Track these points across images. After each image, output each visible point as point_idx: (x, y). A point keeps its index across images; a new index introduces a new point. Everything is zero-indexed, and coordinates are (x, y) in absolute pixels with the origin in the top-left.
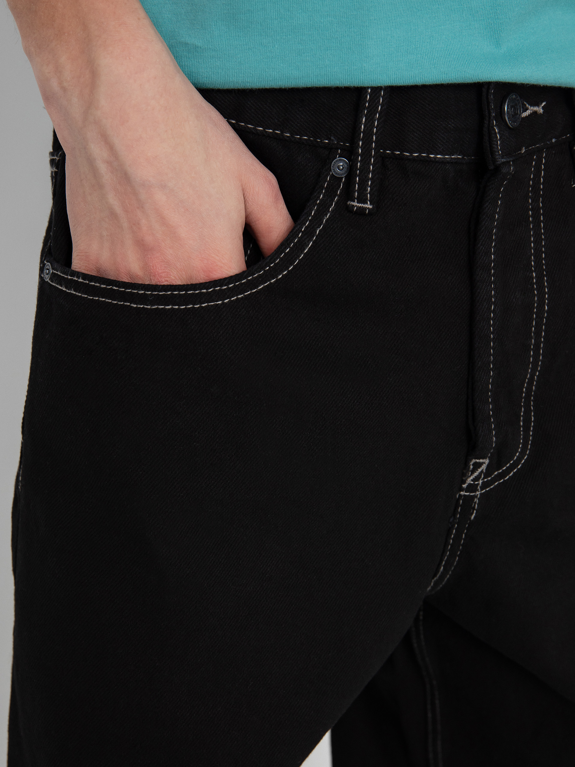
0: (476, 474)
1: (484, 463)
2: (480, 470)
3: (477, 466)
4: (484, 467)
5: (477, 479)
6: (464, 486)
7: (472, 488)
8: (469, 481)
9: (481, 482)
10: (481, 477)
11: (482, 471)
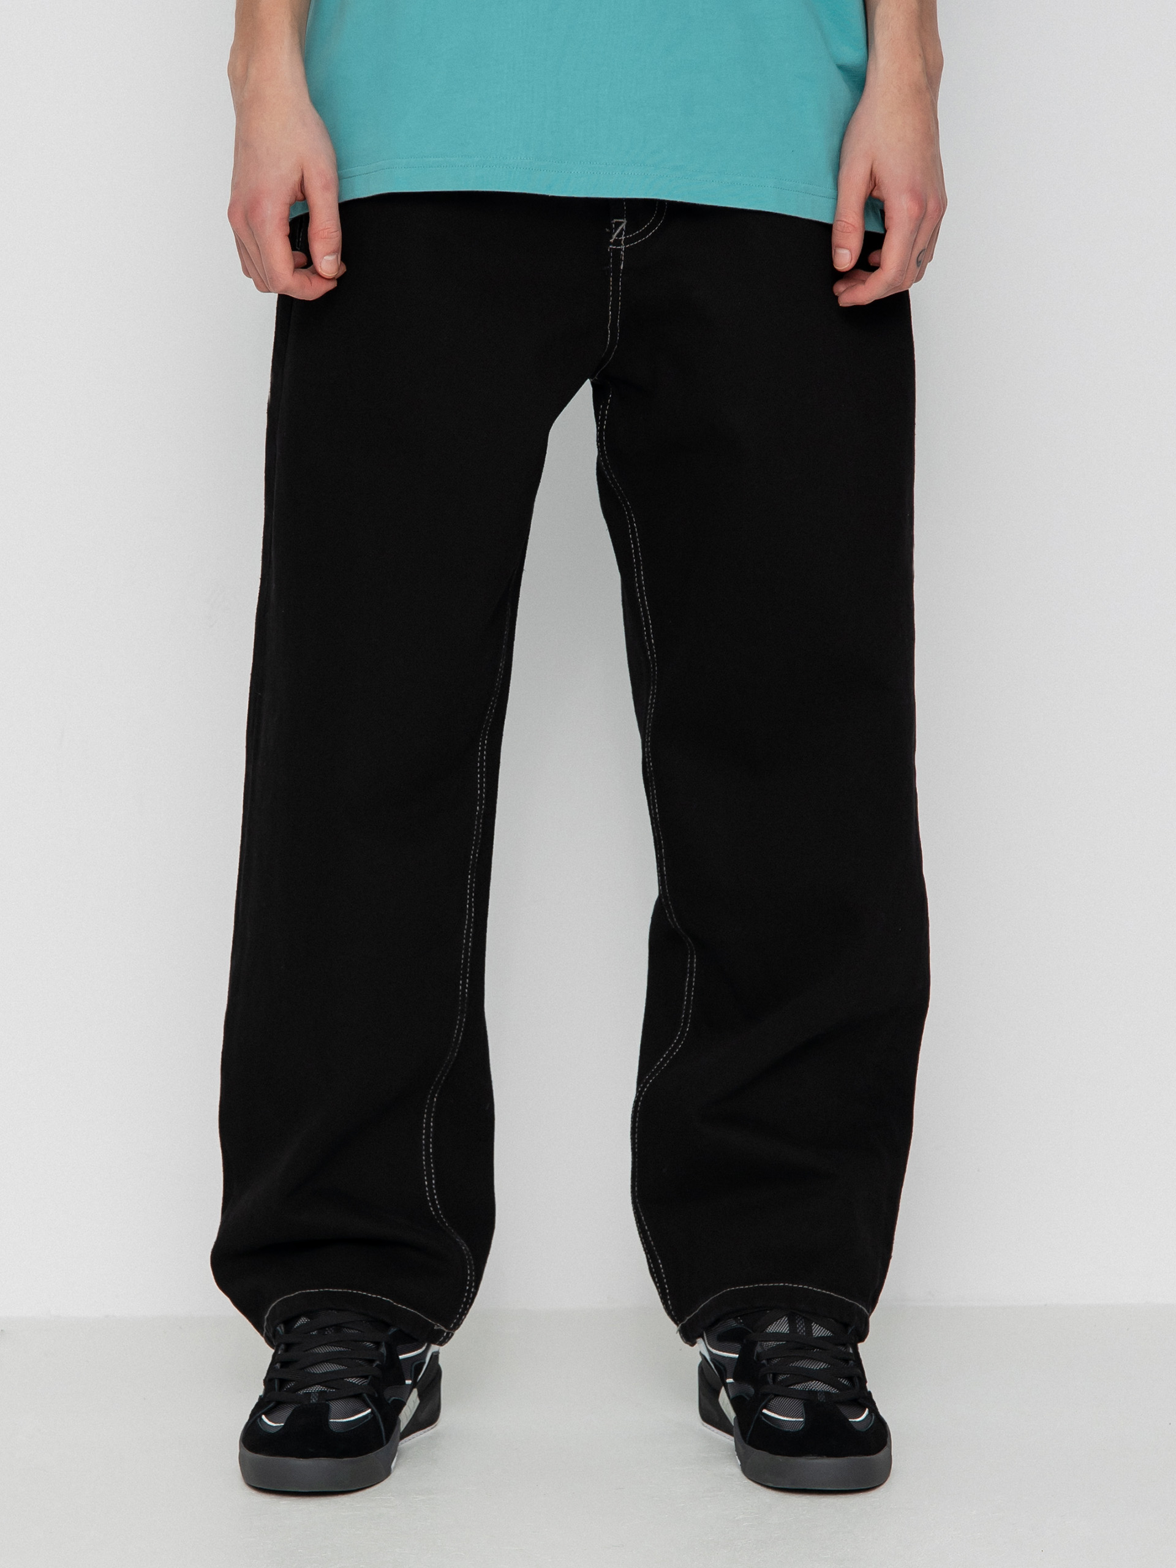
0: (618, 231)
1: (623, 222)
2: (620, 228)
3: (618, 224)
4: (623, 226)
5: (620, 235)
6: (612, 241)
7: (617, 242)
8: (614, 236)
9: (623, 238)
10: (622, 234)
11: (622, 229)
